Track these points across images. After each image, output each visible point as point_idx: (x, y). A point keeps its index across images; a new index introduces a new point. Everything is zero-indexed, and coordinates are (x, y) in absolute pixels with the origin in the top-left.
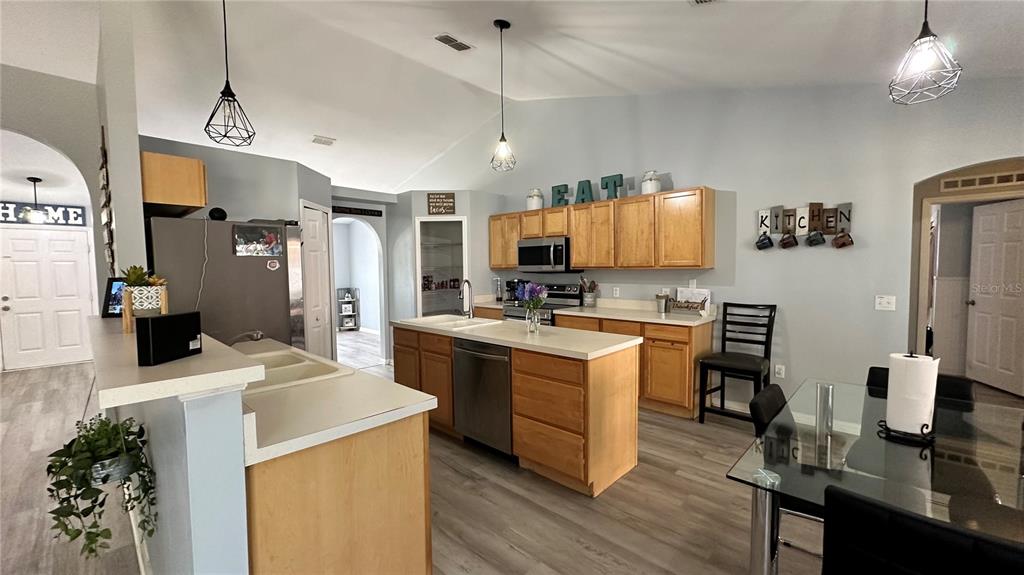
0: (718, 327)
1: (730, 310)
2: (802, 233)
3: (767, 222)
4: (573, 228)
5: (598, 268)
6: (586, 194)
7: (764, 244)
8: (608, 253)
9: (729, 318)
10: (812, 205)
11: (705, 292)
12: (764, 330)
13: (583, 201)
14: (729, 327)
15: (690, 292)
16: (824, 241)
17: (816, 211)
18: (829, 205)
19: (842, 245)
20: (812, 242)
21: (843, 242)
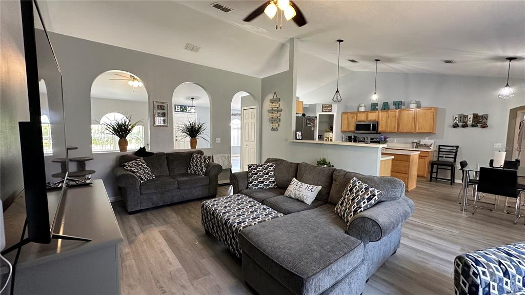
0: (437, 153)
1: (441, 147)
2: (470, 123)
3: (457, 119)
4: (380, 118)
5: (390, 132)
6: (386, 107)
7: (456, 126)
8: (395, 127)
9: (440, 150)
10: (474, 114)
11: (432, 141)
12: (454, 154)
13: (385, 109)
14: (440, 153)
15: (426, 141)
16: (477, 126)
17: (475, 116)
18: (480, 114)
19: (484, 127)
20: (473, 126)
21: (484, 126)
